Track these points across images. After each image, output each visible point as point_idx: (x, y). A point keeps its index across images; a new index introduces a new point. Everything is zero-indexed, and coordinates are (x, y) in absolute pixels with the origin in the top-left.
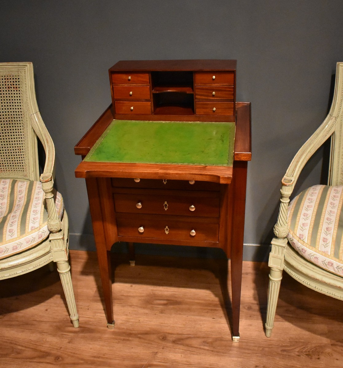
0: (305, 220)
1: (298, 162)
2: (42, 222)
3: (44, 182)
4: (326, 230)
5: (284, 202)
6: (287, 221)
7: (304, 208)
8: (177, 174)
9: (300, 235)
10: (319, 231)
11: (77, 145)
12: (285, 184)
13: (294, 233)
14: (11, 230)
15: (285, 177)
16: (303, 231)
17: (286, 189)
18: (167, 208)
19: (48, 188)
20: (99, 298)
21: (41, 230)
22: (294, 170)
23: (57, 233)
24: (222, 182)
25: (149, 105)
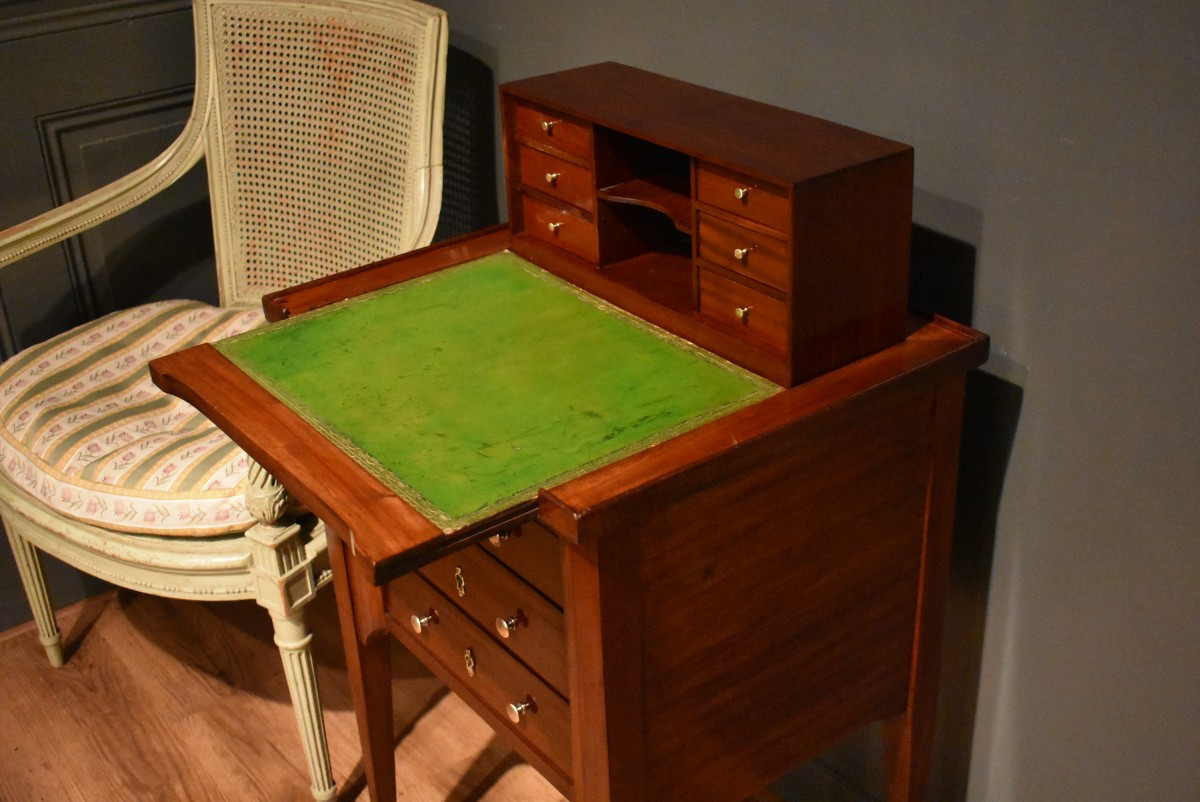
14: (172, 467)
18: (463, 591)
20: (453, 782)
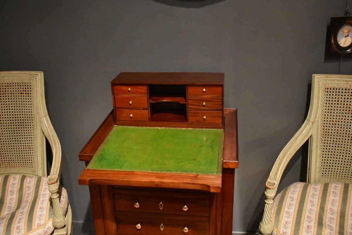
0: (288, 218)
1: (280, 165)
2: (47, 219)
3: (50, 184)
4: (307, 228)
5: (269, 203)
6: (271, 220)
7: (286, 206)
8: (171, 183)
9: (283, 232)
10: (301, 229)
11: (81, 152)
12: (269, 187)
13: (277, 230)
14: (19, 227)
15: (269, 180)
16: (286, 229)
17: (270, 191)
18: (162, 208)
19: (54, 189)
21: (47, 227)
22: (276, 173)
23: (61, 229)
24: (212, 190)
25: (147, 113)
